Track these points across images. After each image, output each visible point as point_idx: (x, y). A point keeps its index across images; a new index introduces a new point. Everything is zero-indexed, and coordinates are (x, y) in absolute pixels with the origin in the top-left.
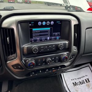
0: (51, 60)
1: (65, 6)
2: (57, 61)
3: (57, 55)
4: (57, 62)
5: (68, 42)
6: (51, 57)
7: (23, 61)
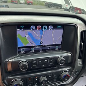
0: (46, 79)
1: (65, 9)
2: (55, 80)
3: (56, 72)
4: (55, 82)
5: (70, 55)
6: (47, 75)
7: (5, 81)
